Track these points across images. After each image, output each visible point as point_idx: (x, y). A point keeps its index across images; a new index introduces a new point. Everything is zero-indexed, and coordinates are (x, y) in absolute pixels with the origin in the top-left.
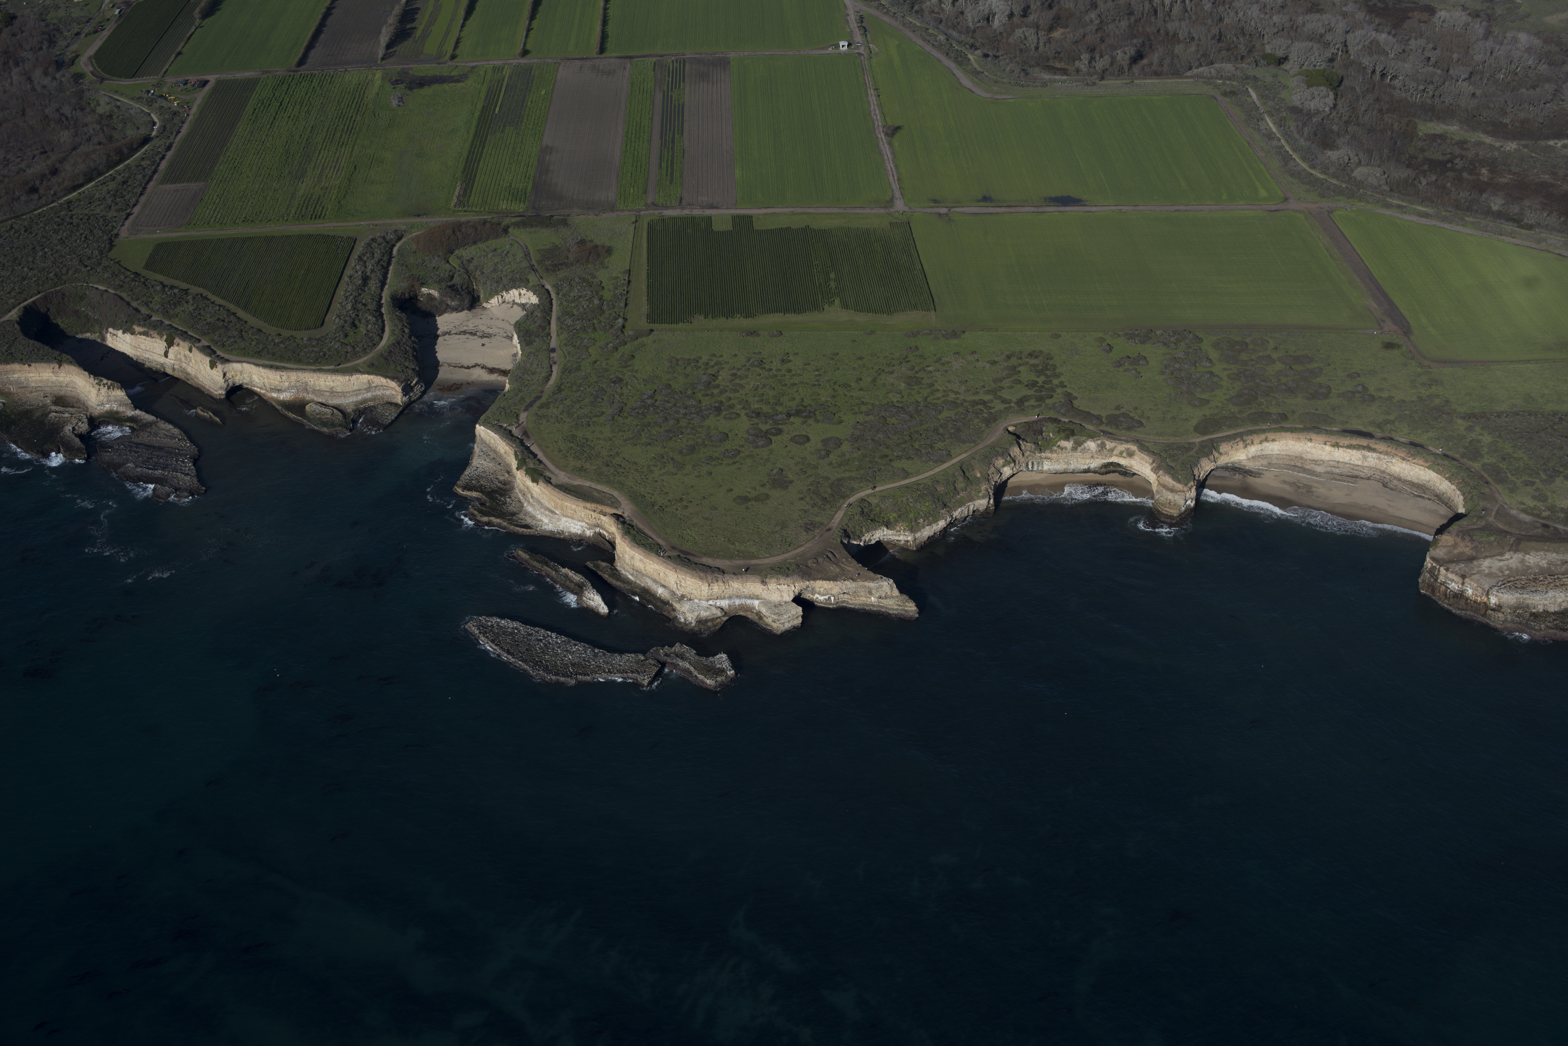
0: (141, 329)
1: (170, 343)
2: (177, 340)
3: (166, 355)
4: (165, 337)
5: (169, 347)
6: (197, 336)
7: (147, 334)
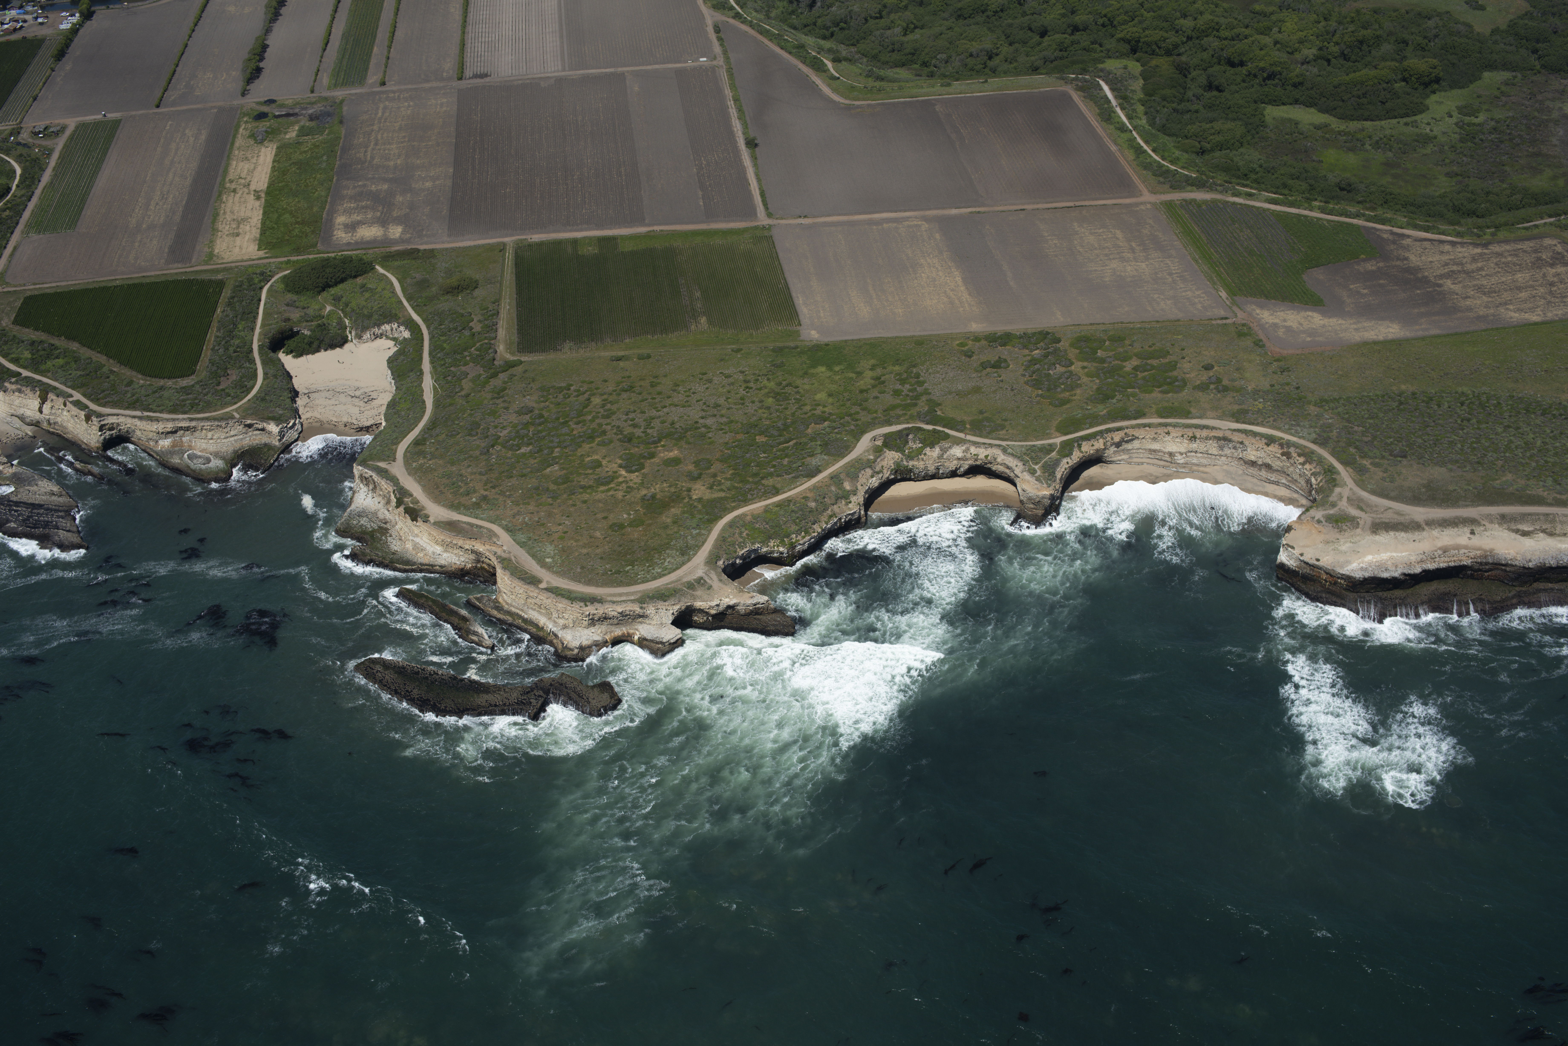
0: (14, 387)
1: (44, 398)
2: (51, 396)
3: (40, 411)
4: (39, 393)
5: (43, 403)
6: (70, 391)
7: (20, 391)
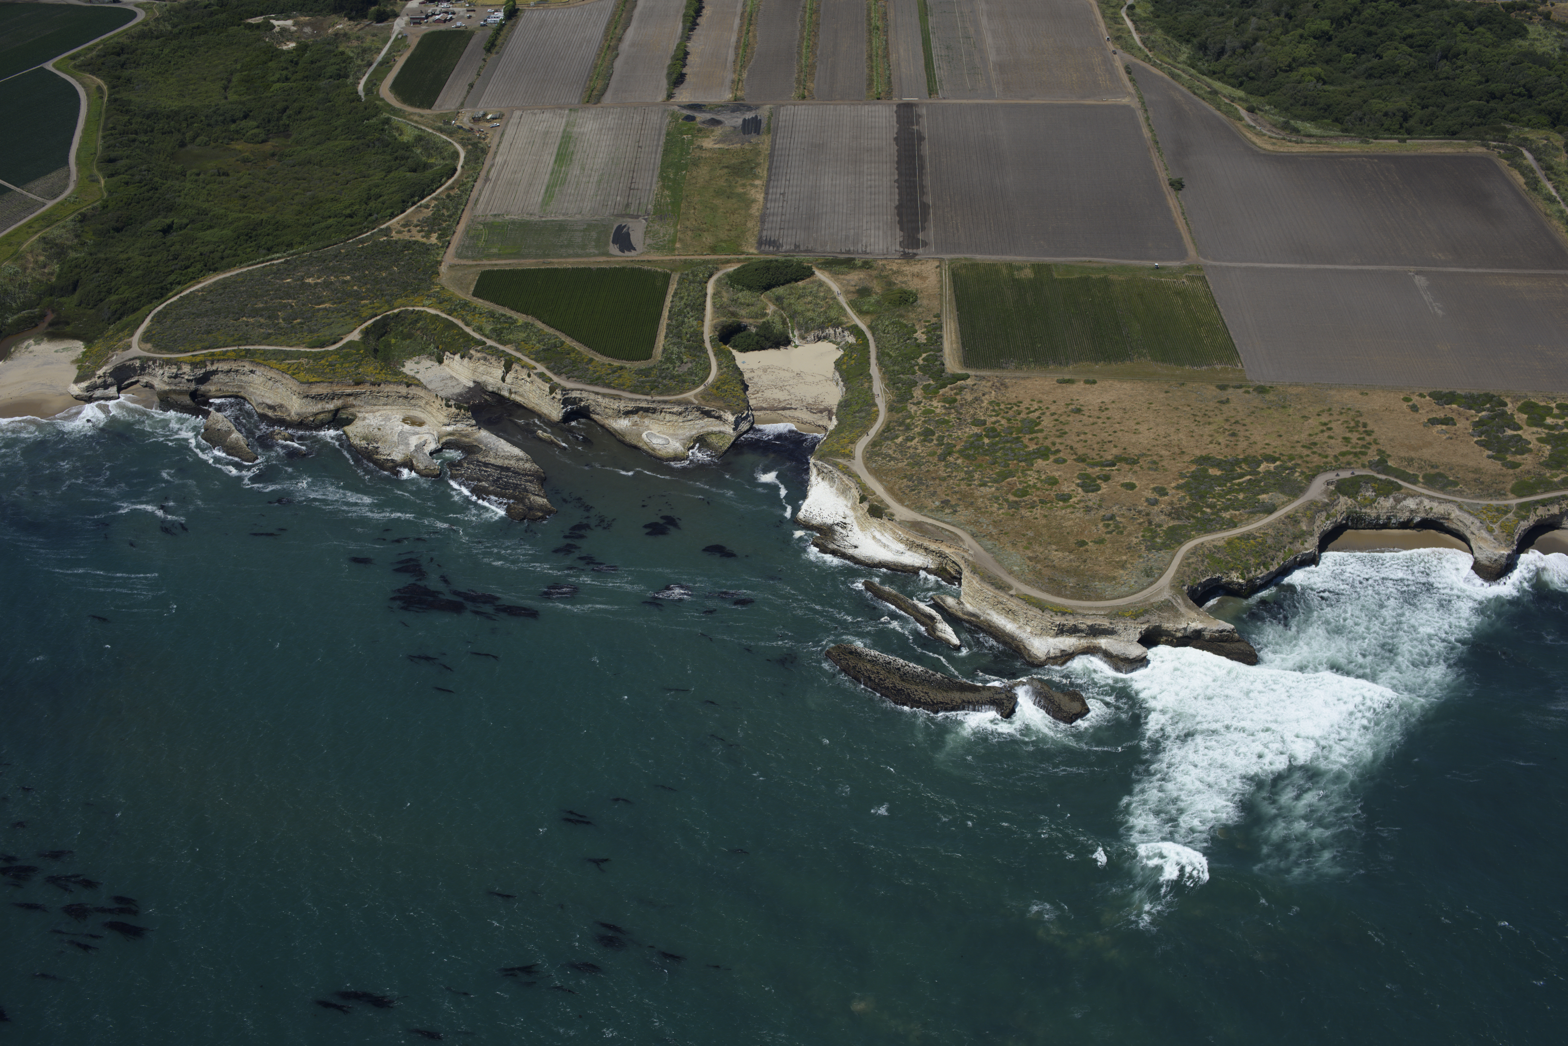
0: (479, 355)
1: (508, 368)
2: (515, 366)
3: (503, 380)
4: (503, 362)
5: (507, 372)
6: (533, 363)
7: (485, 359)
